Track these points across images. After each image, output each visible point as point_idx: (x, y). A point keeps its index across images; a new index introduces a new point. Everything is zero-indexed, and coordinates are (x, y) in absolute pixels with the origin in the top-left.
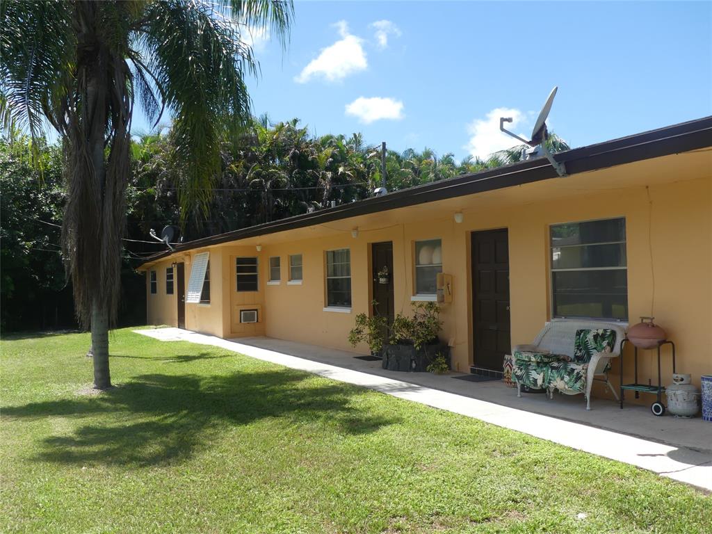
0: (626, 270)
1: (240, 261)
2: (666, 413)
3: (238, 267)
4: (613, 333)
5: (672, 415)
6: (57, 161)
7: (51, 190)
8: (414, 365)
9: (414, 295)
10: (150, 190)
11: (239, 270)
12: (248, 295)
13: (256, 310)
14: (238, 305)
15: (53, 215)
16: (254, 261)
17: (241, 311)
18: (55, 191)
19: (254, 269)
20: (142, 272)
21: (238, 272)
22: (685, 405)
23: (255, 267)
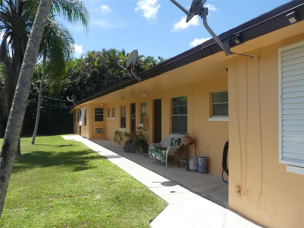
0: (187, 116)
1: (96, 109)
2: (188, 169)
3: (95, 112)
4: (180, 139)
5: (190, 170)
6: (40, 70)
7: (37, 80)
8: (133, 150)
9: (140, 124)
10: (75, 80)
11: (96, 113)
12: (99, 123)
13: (103, 129)
14: (95, 127)
15: (37, 91)
16: (102, 109)
17: (96, 129)
18: (38, 81)
19: (102, 113)
20: (72, 113)
21: (95, 114)
22: (193, 167)
23: (103, 112)
